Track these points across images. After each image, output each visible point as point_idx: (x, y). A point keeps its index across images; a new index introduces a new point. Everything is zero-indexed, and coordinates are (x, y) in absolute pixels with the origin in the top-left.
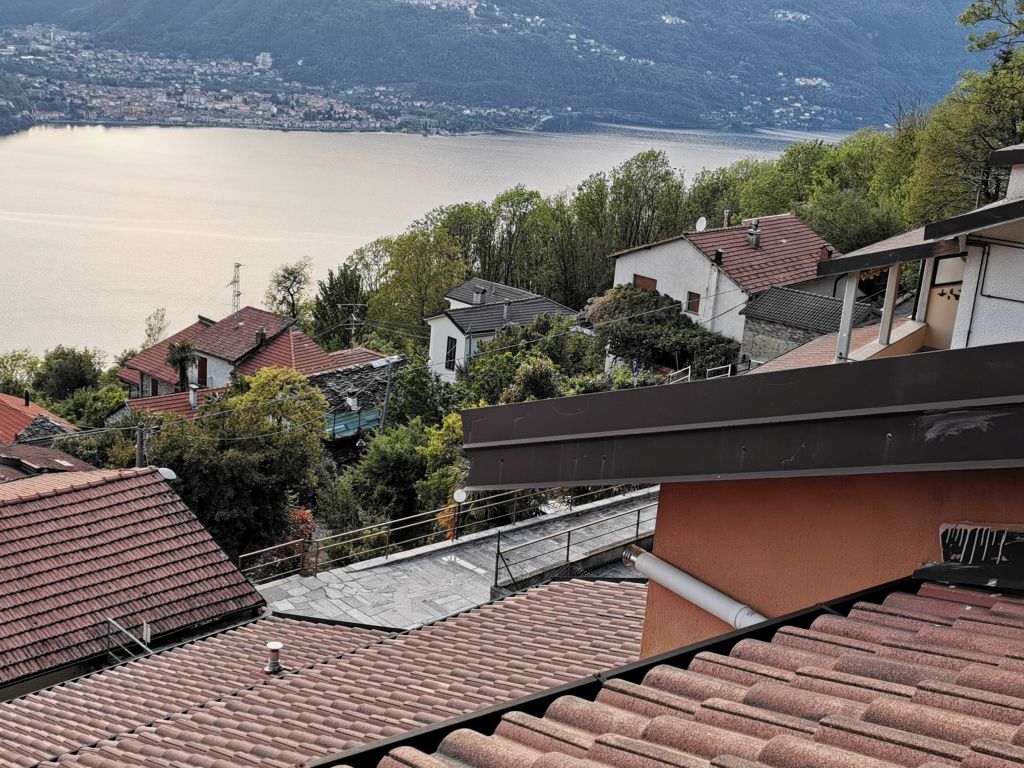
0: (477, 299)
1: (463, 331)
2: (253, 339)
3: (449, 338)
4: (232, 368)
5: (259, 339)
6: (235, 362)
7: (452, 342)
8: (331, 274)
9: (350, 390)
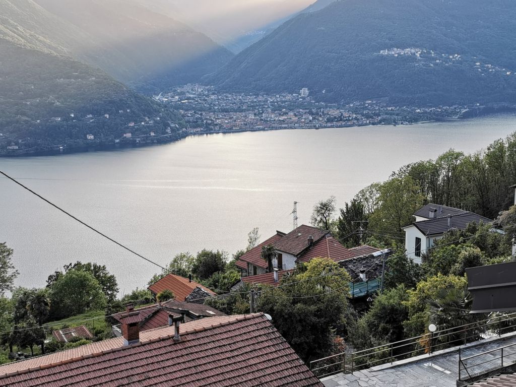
0: (432, 215)
1: (424, 234)
2: (307, 242)
3: (416, 238)
4: (295, 259)
5: (310, 243)
6: (297, 255)
7: (418, 240)
8: (347, 205)
9: (362, 269)
